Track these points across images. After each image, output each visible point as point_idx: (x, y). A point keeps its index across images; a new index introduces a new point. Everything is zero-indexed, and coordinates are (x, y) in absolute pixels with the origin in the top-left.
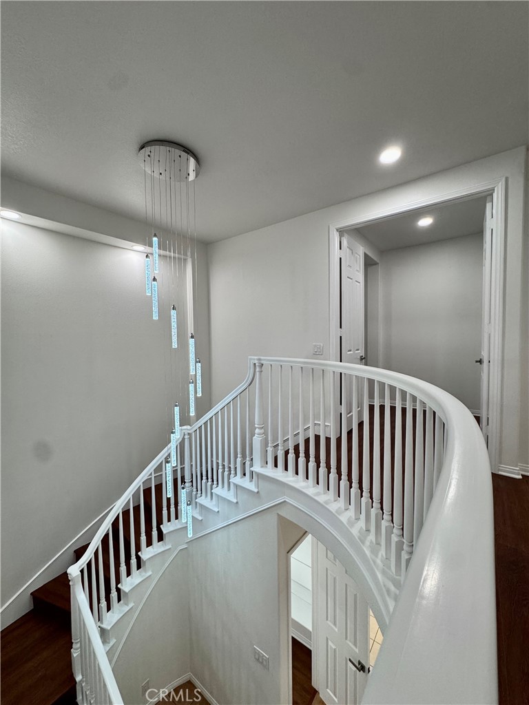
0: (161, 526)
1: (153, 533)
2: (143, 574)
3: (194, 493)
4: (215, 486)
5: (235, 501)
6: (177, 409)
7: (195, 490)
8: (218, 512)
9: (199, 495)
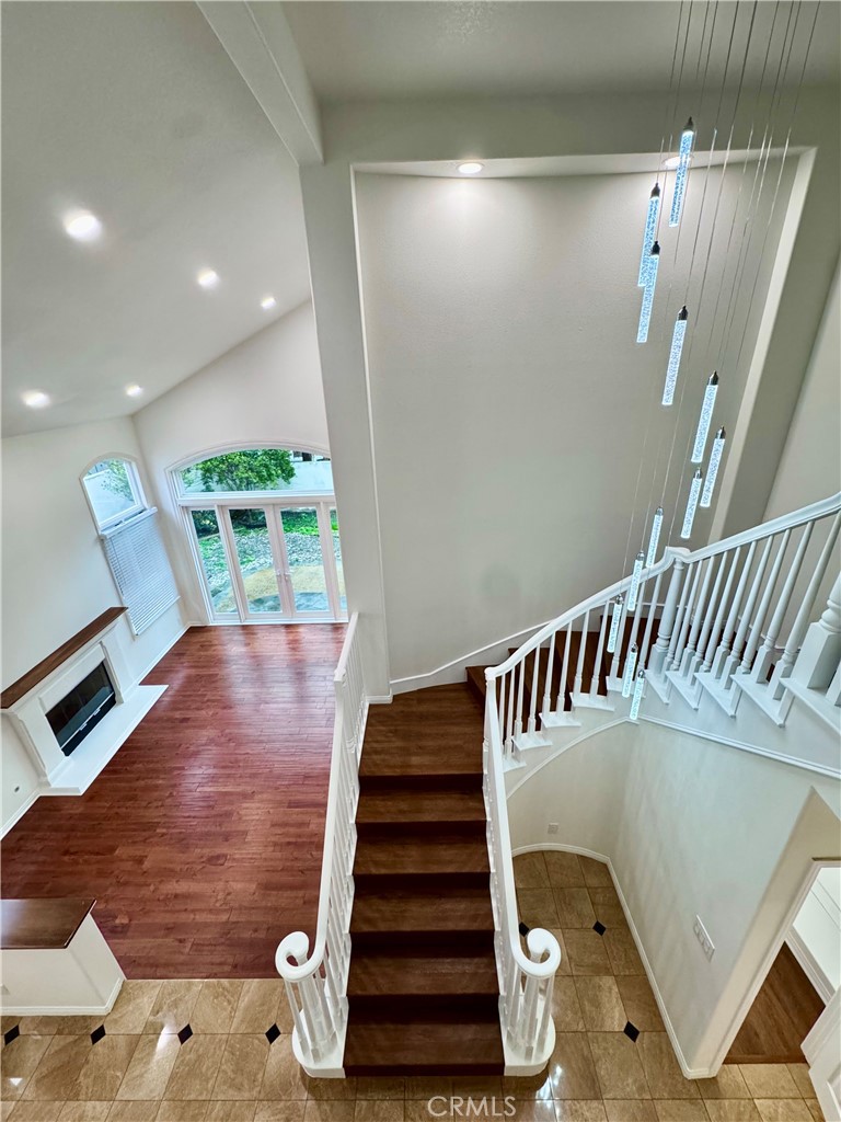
0: (607, 677)
1: (593, 680)
2: (571, 720)
3: (668, 659)
4: (704, 667)
5: (731, 713)
6: (658, 520)
7: (670, 655)
8: (696, 710)
9: (674, 666)
